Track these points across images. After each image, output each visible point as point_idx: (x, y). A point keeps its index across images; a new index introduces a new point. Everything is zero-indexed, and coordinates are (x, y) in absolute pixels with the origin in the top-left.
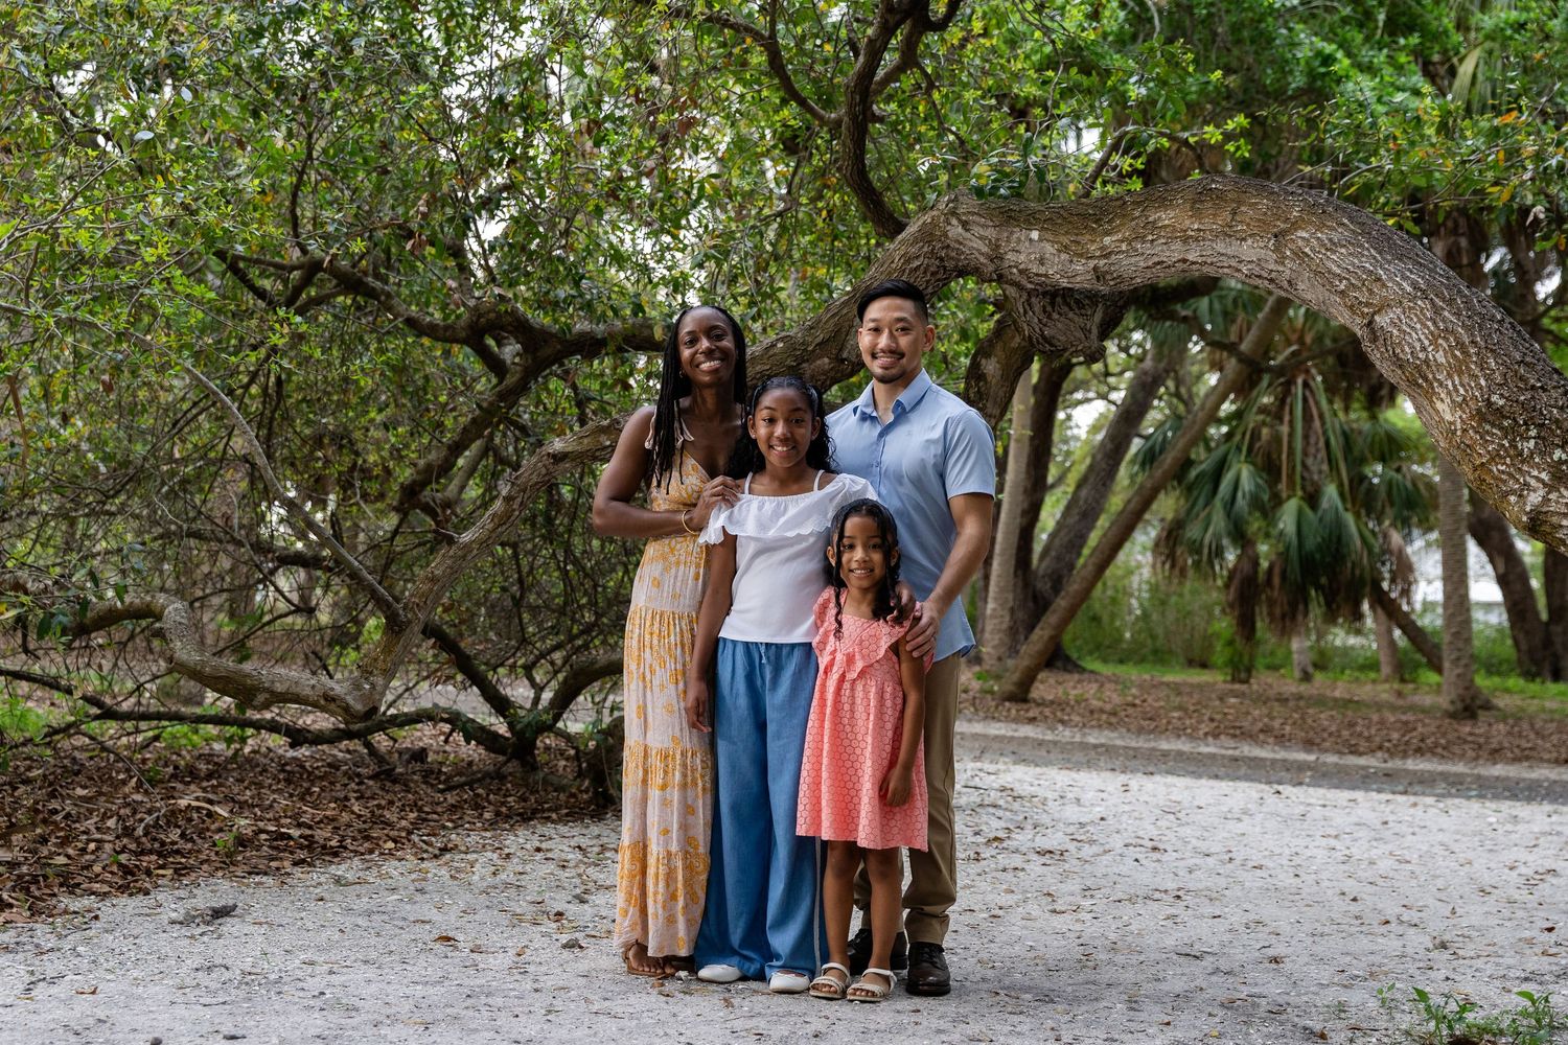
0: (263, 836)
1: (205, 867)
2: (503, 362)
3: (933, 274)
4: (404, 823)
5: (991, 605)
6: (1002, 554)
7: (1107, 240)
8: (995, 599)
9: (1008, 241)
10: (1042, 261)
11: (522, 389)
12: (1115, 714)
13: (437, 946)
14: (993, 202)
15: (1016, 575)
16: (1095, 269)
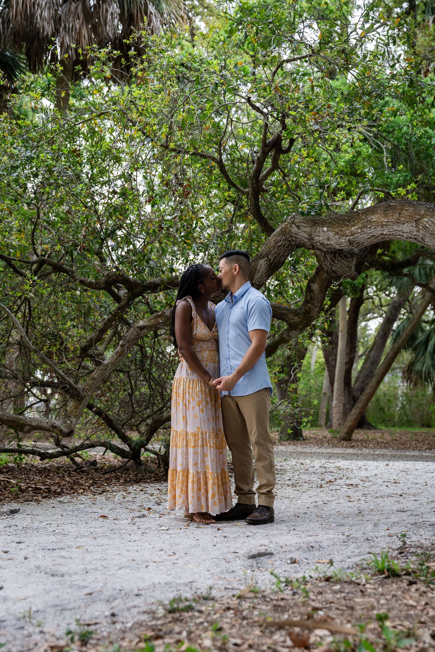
0: (30, 489)
1: (7, 499)
2: (120, 297)
3: (287, 247)
4: (87, 484)
5: (334, 402)
6: (338, 380)
7: (353, 228)
8: (336, 399)
9: (315, 232)
10: (328, 239)
11: (128, 305)
12: (388, 443)
13: (100, 519)
14: (309, 217)
15: (345, 389)
16: (349, 240)
